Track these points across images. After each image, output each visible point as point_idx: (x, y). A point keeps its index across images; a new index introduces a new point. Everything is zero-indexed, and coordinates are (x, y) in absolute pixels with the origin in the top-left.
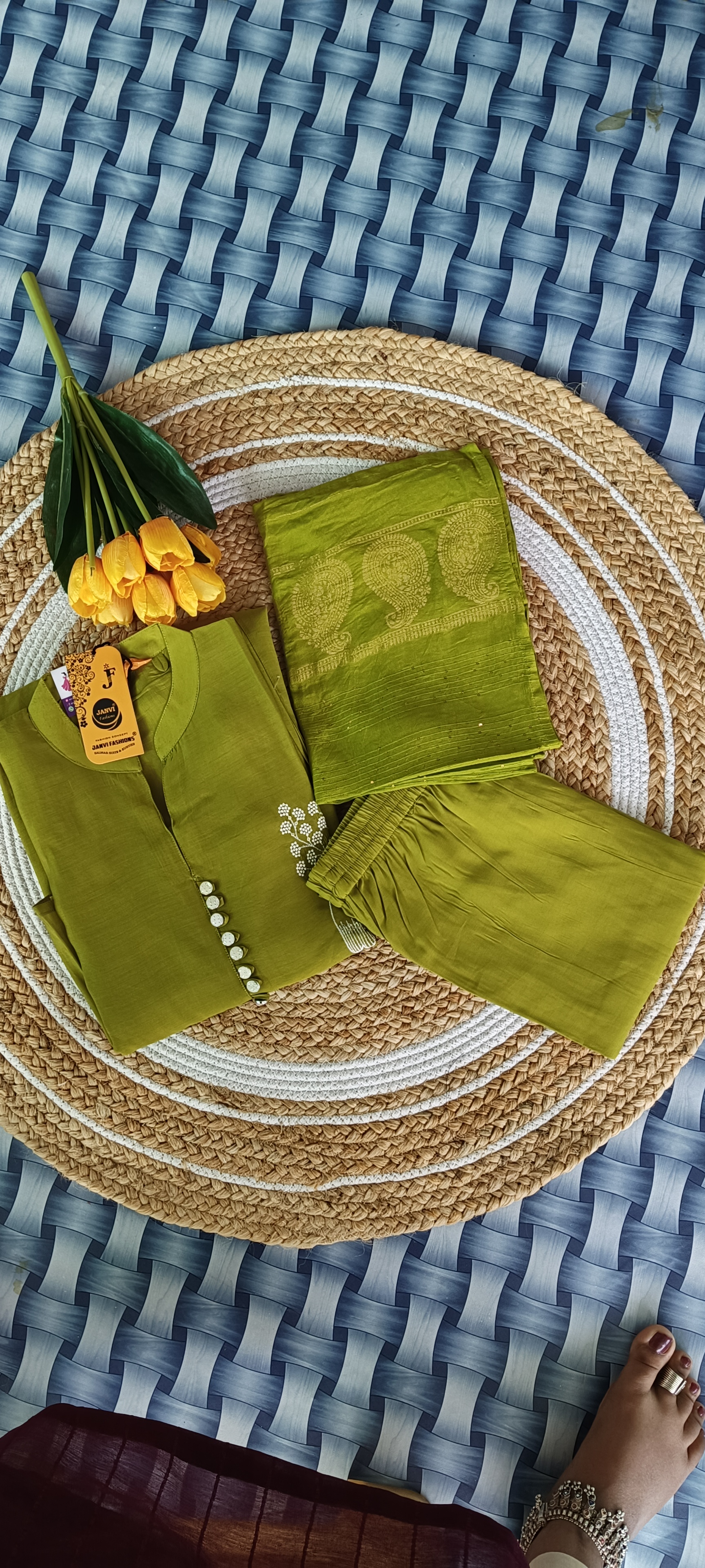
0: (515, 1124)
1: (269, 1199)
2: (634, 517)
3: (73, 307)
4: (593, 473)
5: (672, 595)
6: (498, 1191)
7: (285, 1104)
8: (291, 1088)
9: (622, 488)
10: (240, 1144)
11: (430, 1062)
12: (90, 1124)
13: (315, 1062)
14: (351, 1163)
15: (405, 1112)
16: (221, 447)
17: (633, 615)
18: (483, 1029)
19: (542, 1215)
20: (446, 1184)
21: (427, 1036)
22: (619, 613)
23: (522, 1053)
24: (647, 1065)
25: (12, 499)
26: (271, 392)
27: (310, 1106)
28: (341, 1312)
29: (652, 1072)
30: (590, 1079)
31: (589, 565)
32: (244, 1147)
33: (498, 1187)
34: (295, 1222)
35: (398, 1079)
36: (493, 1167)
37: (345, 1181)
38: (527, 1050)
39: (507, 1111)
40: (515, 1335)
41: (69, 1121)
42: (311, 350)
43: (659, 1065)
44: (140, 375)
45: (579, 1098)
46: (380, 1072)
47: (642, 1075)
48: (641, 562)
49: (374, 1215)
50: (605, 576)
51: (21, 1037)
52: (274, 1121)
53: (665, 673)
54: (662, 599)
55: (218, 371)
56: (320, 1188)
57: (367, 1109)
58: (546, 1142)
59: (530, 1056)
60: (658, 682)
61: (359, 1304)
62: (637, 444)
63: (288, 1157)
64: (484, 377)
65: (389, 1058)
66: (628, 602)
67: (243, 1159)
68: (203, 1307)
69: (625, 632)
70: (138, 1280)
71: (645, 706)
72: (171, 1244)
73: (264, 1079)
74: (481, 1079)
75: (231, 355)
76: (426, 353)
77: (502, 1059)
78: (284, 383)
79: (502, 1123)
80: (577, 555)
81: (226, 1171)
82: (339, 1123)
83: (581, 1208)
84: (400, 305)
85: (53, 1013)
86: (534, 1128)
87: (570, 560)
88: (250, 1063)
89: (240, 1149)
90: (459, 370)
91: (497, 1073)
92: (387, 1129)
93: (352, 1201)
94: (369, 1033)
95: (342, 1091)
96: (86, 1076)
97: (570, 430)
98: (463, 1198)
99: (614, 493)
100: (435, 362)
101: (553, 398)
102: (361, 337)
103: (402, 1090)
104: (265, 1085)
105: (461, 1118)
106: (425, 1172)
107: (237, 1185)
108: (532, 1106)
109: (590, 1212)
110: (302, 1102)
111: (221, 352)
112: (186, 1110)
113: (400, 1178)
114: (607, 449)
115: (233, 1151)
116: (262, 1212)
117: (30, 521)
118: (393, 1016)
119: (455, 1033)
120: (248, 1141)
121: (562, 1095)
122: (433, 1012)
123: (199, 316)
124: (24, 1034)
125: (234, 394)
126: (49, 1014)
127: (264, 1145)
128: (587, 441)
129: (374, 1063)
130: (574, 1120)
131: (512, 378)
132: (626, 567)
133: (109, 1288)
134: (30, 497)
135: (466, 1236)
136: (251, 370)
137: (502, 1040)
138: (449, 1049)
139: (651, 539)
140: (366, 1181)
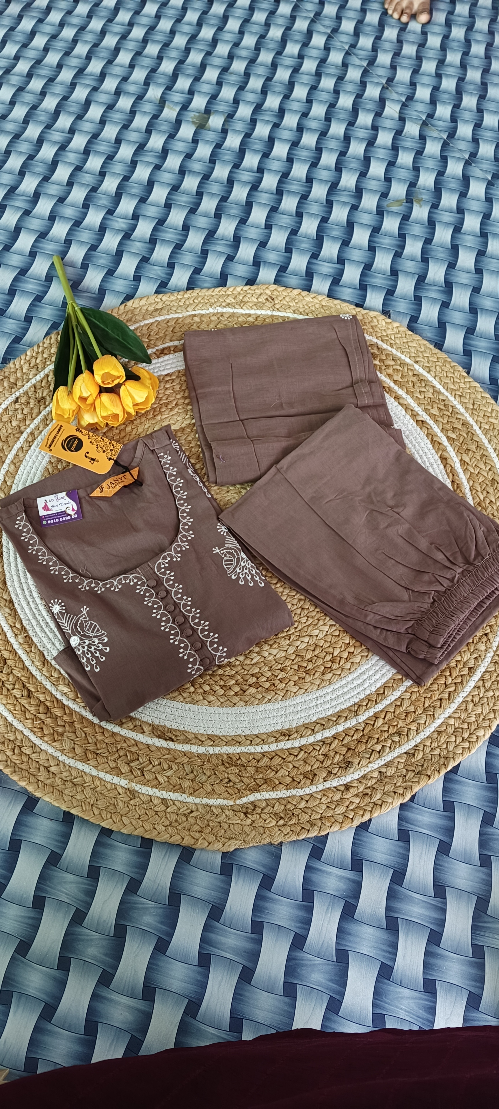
0: (389, 748)
1: (197, 811)
2: (431, 379)
3: (83, 277)
4: (403, 357)
5: (460, 419)
6: (379, 799)
7: (211, 737)
8: (215, 726)
10: (175, 767)
11: (320, 705)
12: (57, 754)
13: (234, 705)
14: (263, 781)
15: (303, 742)
16: (171, 341)
17: (436, 429)
18: (359, 681)
19: (415, 823)
20: (339, 796)
21: (317, 687)
23: (389, 698)
24: (482, 704)
25: (37, 364)
26: (203, 315)
27: (230, 738)
28: (257, 909)
30: (442, 716)
31: (406, 403)
34: (218, 828)
35: (296, 717)
36: (374, 781)
37: (258, 796)
38: (392, 696)
39: (381, 739)
40: (402, 923)
41: (39, 753)
42: (228, 295)
44: (124, 305)
46: (283, 713)
47: (479, 711)
48: (438, 402)
49: (281, 822)
50: (416, 409)
51: (8, 690)
52: (202, 750)
53: (461, 460)
55: (172, 305)
56: (238, 802)
57: (274, 740)
58: (413, 761)
59: (395, 700)
60: (458, 466)
61: (272, 900)
62: (428, 343)
63: (213, 777)
65: (290, 702)
66: (433, 422)
67: (177, 779)
68: (140, 906)
69: (432, 439)
70: (88, 884)
71: (451, 480)
72: (116, 853)
73: (195, 719)
74: (360, 716)
75: (179, 297)
77: (374, 702)
78: (211, 310)
79: (378, 747)
81: (163, 789)
82: (253, 751)
83: (445, 816)
84: (280, 279)
85: (34, 673)
86: (403, 751)
88: (184, 707)
89: (175, 772)
90: (317, 306)
91: (372, 712)
92: (290, 754)
93: (264, 811)
94: (274, 685)
95: (254, 727)
96: (56, 718)
97: (387, 336)
98: (351, 808)
99: (417, 366)
100: (302, 302)
101: (375, 320)
102: (258, 289)
103: (300, 726)
104: (195, 724)
105: (347, 744)
106: (321, 788)
107: (172, 800)
108: (400, 736)
109: (453, 819)
110: (224, 736)
112: (133, 742)
113: (301, 793)
116: (192, 821)
117: (47, 376)
118: (292, 673)
119: (338, 685)
120: (181, 765)
121: (421, 728)
122: (321, 670)
123: (159, 282)
124: (10, 688)
125: (180, 316)
126: (31, 673)
128: (398, 342)
129: (278, 706)
130: (432, 747)
132: (429, 404)
133: (63, 892)
134: (48, 363)
135: (357, 841)
136: (190, 304)
137: (374, 689)
139: (443, 390)
140: (274, 796)
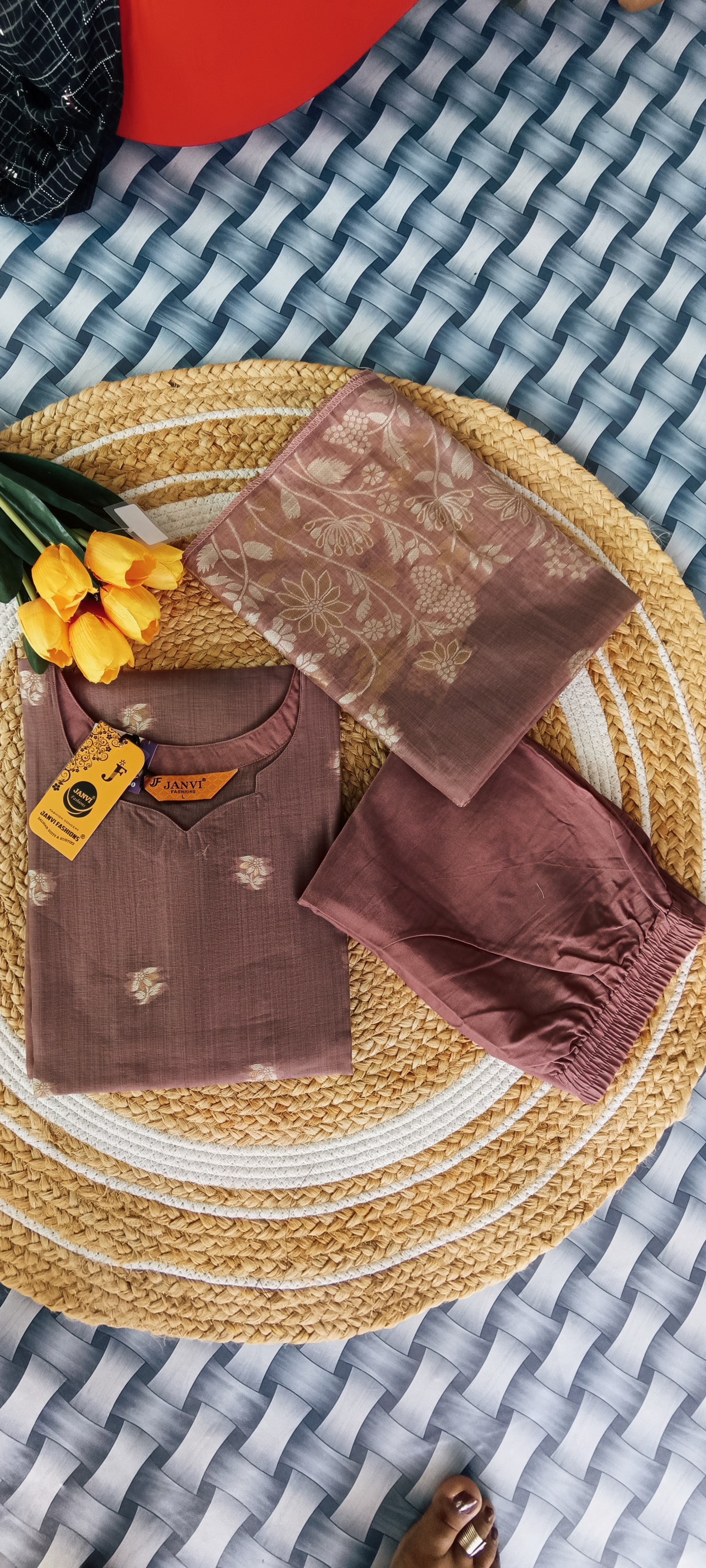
0: (352, 1262)
1: (67, 1261)
2: (673, 681)
3: (200, 278)
4: (648, 625)
6: (310, 1326)
7: (119, 1165)
8: (131, 1151)
9: (670, 649)
10: (56, 1193)
11: (285, 1170)
13: (166, 1131)
14: (167, 1249)
15: (241, 1214)
18: (352, 1153)
19: (363, 1359)
20: (261, 1303)
21: (291, 1142)
22: (629, 772)
23: (384, 1191)
24: (507, 1243)
27: (144, 1175)
29: (509, 1251)
30: (444, 1236)
31: (615, 713)
32: (59, 1197)
33: (312, 1321)
34: (87, 1294)
35: (246, 1177)
36: (313, 1301)
37: (154, 1267)
38: (389, 1188)
39: (346, 1247)
43: (519, 1246)
45: (425, 1254)
46: (230, 1164)
47: (497, 1251)
48: (665, 728)
49: (172, 1311)
50: (627, 731)
52: (101, 1180)
54: (675, 773)
55: (312, 389)
56: (126, 1266)
57: (203, 1198)
58: (376, 1291)
59: (391, 1196)
62: (700, 612)
63: (103, 1223)
64: (575, 490)
65: (245, 1153)
66: (641, 764)
67: (55, 1210)
69: (628, 793)
73: (106, 1132)
74: (332, 1205)
75: (331, 377)
76: (526, 444)
77: (361, 1189)
79: (337, 1258)
80: (606, 700)
81: (32, 1216)
82: (168, 1203)
83: (405, 1363)
84: (524, 391)
86: (369, 1272)
87: (598, 702)
88: (96, 1111)
89: (55, 1198)
90: (552, 474)
91: (351, 1203)
92: (216, 1225)
93: (155, 1289)
94: (232, 1121)
95: (183, 1171)
98: (270, 1322)
100: (532, 458)
101: (634, 536)
103: (246, 1190)
104: (104, 1139)
105: (298, 1240)
106: (241, 1283)
107: (39, 1235)
108: (375, 1250)
110: (137, 1170)
111: (322, 370)
112: (11, 1138)
113: (213, 1281)
114: (670, 606)
115: (47, 1198)
116: (55, 1272)
118: (264, 1111)
119: (322, 1148)
120: (66, 1193)
121: (410, 1245)
122: (307, 1117)
123: (323, 330)
127: (82, 1202)
129: (228, 1153)
131: (601, 502)
132: (650, 728)
137: (368, 1170)
138: (310, 1162)
140: (176, 1273)
